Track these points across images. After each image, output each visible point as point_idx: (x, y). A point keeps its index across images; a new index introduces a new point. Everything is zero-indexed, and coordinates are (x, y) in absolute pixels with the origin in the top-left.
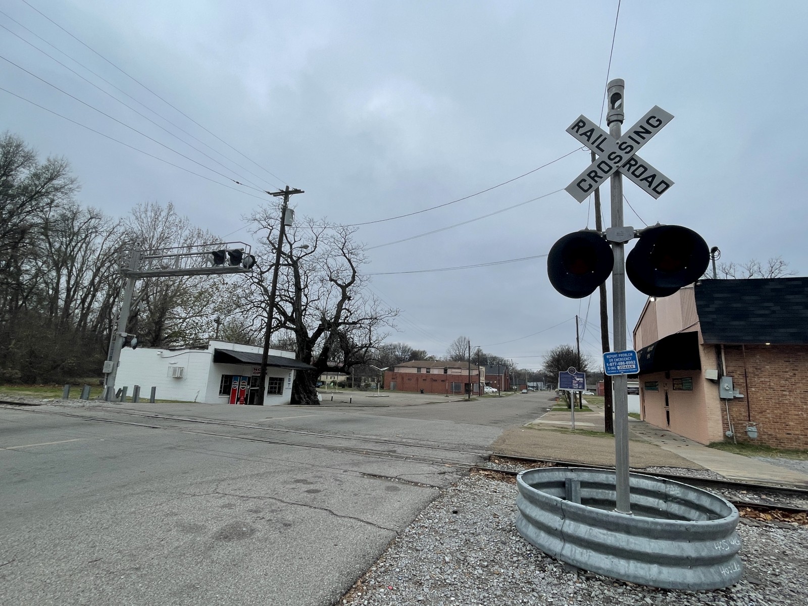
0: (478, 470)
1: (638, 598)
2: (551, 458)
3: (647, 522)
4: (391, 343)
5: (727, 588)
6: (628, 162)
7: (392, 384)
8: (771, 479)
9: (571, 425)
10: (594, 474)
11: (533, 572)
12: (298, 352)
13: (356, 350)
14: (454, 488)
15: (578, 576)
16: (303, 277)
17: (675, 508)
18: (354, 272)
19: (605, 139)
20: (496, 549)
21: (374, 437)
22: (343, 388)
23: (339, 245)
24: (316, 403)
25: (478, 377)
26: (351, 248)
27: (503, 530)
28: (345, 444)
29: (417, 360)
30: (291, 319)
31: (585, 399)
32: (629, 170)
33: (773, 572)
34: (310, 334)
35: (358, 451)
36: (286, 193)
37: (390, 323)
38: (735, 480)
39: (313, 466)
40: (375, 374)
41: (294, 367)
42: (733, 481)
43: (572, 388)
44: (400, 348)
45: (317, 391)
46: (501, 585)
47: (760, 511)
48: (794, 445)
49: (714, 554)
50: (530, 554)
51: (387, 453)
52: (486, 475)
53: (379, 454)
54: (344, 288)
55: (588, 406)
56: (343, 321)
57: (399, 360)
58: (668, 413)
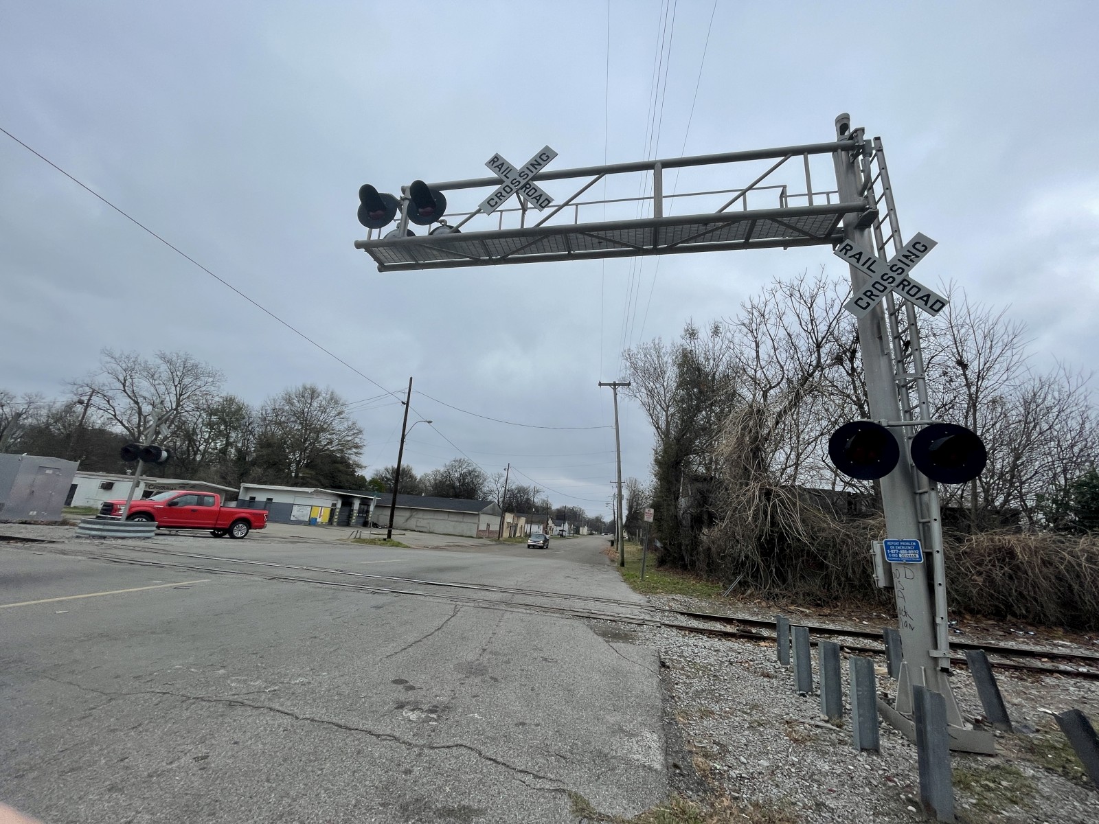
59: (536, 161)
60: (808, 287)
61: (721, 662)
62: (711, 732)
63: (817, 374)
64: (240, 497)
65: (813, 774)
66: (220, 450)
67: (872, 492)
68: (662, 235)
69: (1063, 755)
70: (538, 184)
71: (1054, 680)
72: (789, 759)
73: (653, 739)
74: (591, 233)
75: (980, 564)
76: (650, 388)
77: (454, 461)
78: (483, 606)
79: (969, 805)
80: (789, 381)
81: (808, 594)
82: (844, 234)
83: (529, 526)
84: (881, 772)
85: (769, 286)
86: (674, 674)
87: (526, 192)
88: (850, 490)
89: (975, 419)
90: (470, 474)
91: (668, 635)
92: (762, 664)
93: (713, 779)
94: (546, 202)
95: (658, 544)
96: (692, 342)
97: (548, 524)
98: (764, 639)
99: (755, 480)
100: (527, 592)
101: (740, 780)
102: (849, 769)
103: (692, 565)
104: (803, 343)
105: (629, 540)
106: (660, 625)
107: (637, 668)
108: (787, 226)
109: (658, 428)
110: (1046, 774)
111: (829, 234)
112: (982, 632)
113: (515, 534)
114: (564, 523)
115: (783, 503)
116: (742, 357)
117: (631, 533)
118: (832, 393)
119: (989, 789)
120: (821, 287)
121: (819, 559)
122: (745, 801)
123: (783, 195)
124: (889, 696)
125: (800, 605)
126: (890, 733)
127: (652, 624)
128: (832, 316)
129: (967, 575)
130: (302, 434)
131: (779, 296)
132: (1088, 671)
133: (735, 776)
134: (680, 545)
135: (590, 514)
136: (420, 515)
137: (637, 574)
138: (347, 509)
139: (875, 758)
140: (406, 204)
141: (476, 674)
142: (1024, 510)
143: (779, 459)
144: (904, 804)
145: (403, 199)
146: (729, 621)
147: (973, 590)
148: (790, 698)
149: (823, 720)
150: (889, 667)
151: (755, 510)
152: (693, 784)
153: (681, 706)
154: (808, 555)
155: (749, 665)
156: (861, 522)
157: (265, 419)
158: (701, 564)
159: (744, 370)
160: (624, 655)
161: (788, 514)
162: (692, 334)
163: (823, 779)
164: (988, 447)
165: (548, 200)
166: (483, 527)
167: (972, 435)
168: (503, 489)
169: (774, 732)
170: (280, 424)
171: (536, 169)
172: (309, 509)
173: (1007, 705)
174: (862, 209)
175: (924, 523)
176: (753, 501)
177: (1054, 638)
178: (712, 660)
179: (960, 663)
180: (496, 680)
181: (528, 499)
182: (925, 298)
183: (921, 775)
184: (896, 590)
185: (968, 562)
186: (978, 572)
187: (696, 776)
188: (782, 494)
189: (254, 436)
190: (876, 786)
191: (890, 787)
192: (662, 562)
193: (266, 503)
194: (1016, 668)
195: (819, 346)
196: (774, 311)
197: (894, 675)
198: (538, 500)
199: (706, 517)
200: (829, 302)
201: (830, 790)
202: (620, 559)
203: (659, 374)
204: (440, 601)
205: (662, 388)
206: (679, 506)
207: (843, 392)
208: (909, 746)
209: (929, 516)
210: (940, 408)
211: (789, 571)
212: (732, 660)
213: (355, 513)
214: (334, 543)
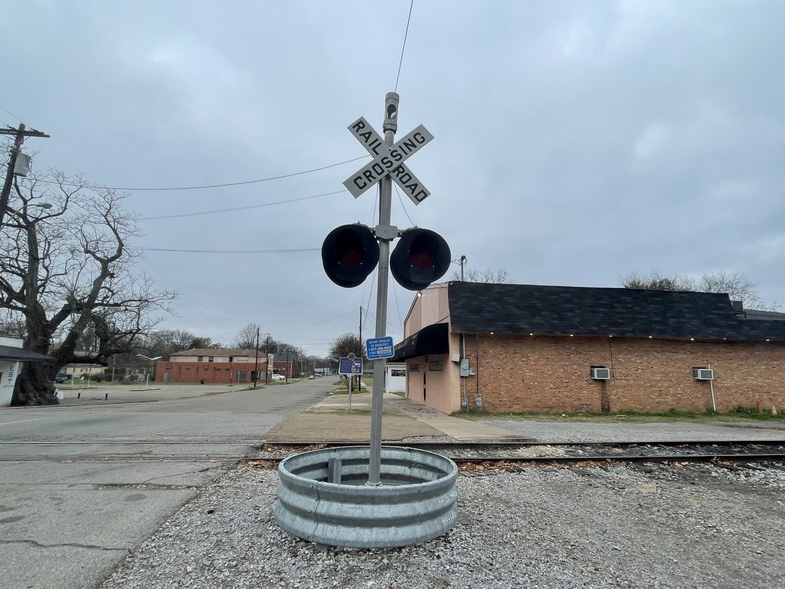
0: (247, 462)
1: (377, 561)
2: (324, 440)
3: (388, 490)
4: (167, 330)
5: (446, 534)
6: (397, 169)
7: (166, 375)
8: (486, 438)
9: (347, 407)
10: (355, 451)
11: (285, 559)
12: (29, 339)
13: (117, 336)
14: (215, 485)
15: (328, 553)
16: (42, 244)
17: (416, 472)
18: (121, 245)
19: (380, 144)
20: (250, 544)
21: (126, 438)
22: (98, 382)
23: (101, 211)
24: (55, 402)
25: (266, 365)
26: (118, 216)
27: (262, 521)
28: (78, 451)
29: (199, 347)
30: (20, 297)
31: (364, 381)
32: (397, 176)
33: (479, 512)
34: (50, 316)
35: (98, 458)
36: (20, 134)
37: (165, 306)
38: (463, 441)
39: (21, 485)
40: (142, 365)
41: (18, 358)
42: (462, 442)
43: (350, 372)
44: (179, 335)
45: (55, 388)
46: (247, 583)
47: (476, 464)
48: (503, 410)
49: (437, 508)
50: (285, 541)
51: (140, 455)
52: (255, 465)
53: (127, 458)
54: (105, 262)
55: (366, 388)
56: (101, 302)
57: (177, 348)
58: (425, 390)
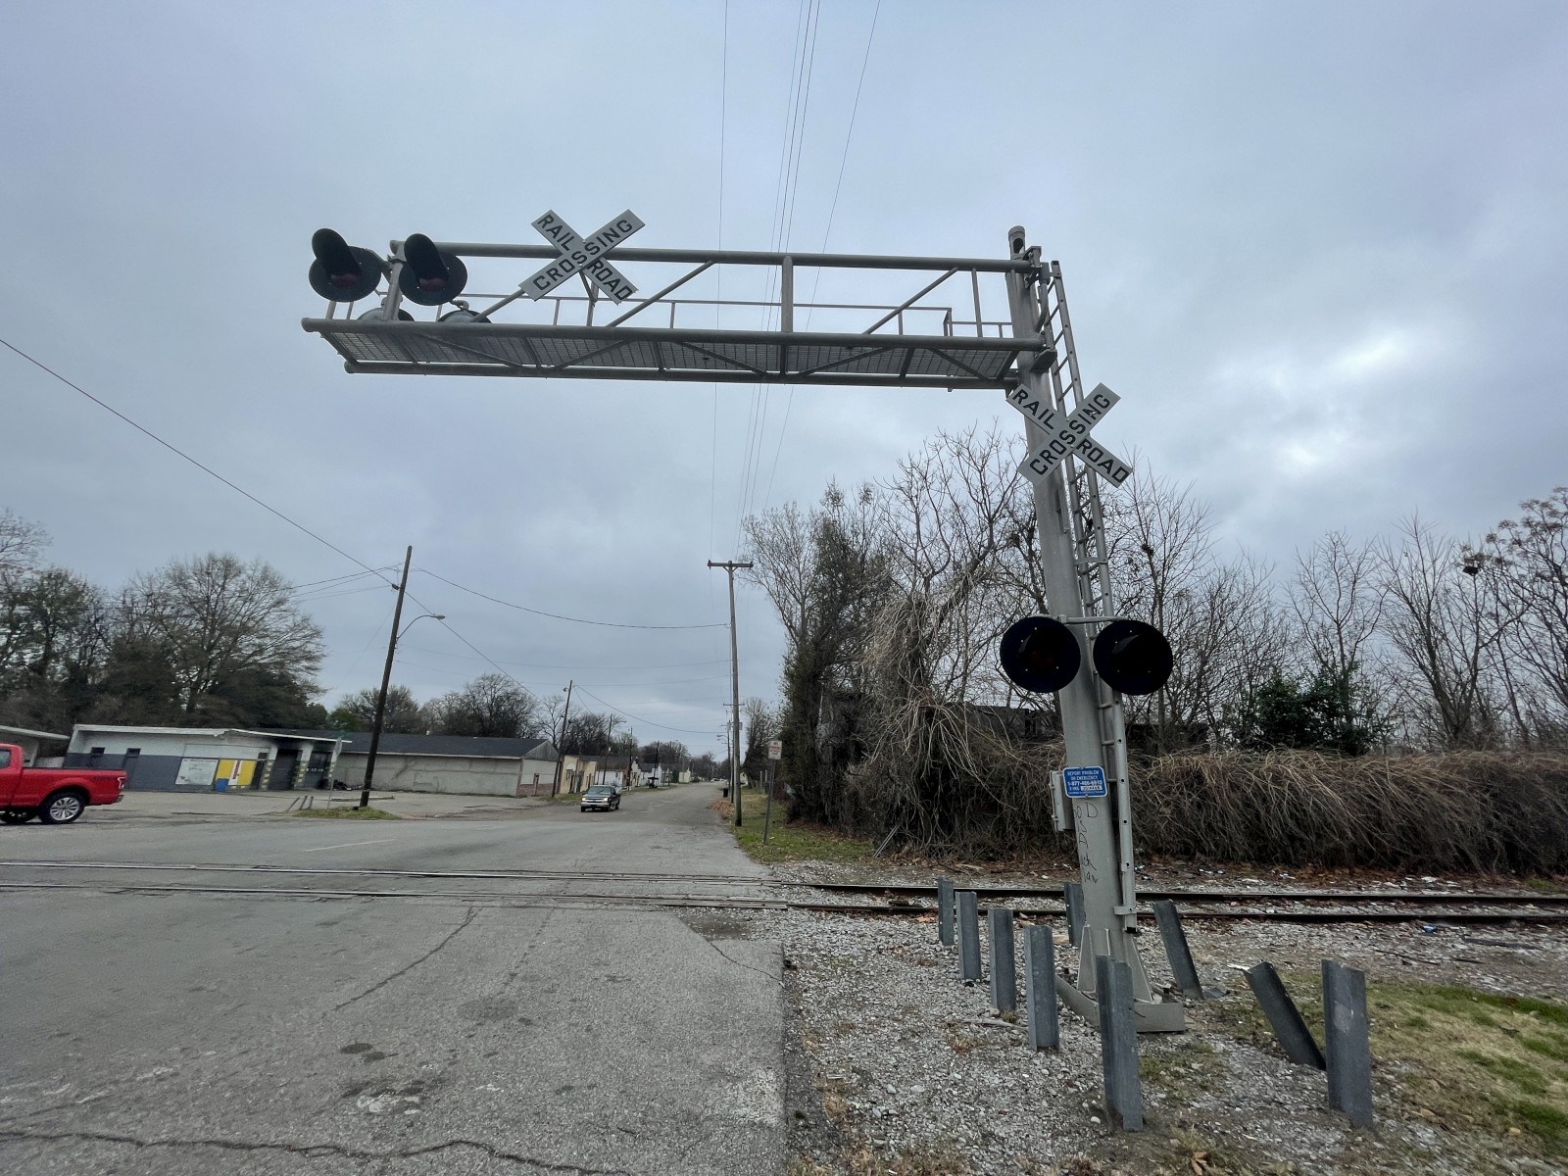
59: (611, 229)
60: (979, 445)
61: (867, 951)
62: (850, 1056)
63: (989, 558)
64: (71, 749)
65: (980, 1093)
66: (32, 667)
67: (1053, 708)
68: (792, 358)
69: (1253, 1019)
70: (614, 264)
71: (1243, 927)
72: (949, 1077)
73: (768, 1080)
74: (694, 344)
75: (1167, 792)
76: (780, 571)
77: (483, 678)
78: (517, 904)
79: (1158, 1102)
80: (957, 566)
81: (979, 846)
82: (1017, 378)
83: (602, 774)
84: (1060, 1076)
85: (932, 440)
86: (802, 977)
87: (596, 273)
88: (1027, 706)
89: (1161, 616)
90: (508, 698)
91: (796, 920)
92: (920, 947)
93: (851, 1124)
94: (626, 292)
95: (789, 791)
96: (836, 510)
97: (631, 770)
98: (923, 912)
99: (914, 696)
100: (592, 876)
101: (886, 1120)
102: (1024, 1078)
103: (833, 817)
104: (973, 517)
105: (750, 786)
106: (785, 907)
107: (750, 975)
108: (952, 360)
109: (790, 627)
110: (1237, 1045)
111: (1001, 377)
112: (1171, 876)
113: (579, 788)
114: (656, 767)
115: (949, 728)
116: (899, 532)
117: (752, 777)
118: (1007, 583)
119: (1178, 1076)
120: (994, 445)
121: (992, 798)
122: (892, 1148)
123: (947, 320)
124: (1071, 971)
125: (969, 861)
126: (1071, 1020)
127: (777, 906)
128: (1006, 484)
129: (1154, 807)
130: (203, 637)
131: (944, 453)
132: (1275, 912)
133: (879, 1115)
134: (818, 790)
135: (695, 751)
136: (421, 765)
137: (758, 835)
138: (288, 760)
139: (1053, 1057)
140: (398, 269)
141: (496, 1017)
142: (1212, 725)
143: (944, 666)
144: (1088, 1114)
145: (393, 261)
146: (878, 891)
147: (1160, 824)
148: (953, 991)
149: (994, 1016)
150: (1071, 933)
151: (914, 737)
152: (822, 1138)
153: (810, 1022)
154: (978, 793)
155: (903, 951)
156: (1039, 748)
157: (130, 611)
158: (846, 815)
159: (902, 550)
160: (732, 958)
161: (955, 740)
162: (835, 499)
163: (992, 1098)
164: (1175, 650)
165: (629, 289)
166: (527, 779)
167: (1159, 634)
168: (562, 719)
169: (932, 1041)
170: (160, 619)
171: (612, 241)
172: (214, 764)
173: (1197, 965)
174: (1038, 348)
175: (1107, 745)
176: (911, 724)
177: (1243, 876)
178: (855, 949)
179: (1146, 918)
180: (527, 1022)
181: (601, 734)
182: (1108, 465)
183: (1107, 1073)
184: (1077, 833)
185: (1156, 792)
186: (1166, 802)
187: (826, 1125)
188: (946, 713)
189: (105, 641)
190: (1055, 1096)
191: (1071, 1095)
192: (794, 816)
193: (126, 757)
194: (1206, 917)
195: (991, 521)
196: (938, 473)
197: (1077, 943)
198: (616, 735)
199: (852, 749)
200: (1003, 465)
201: (1000, 1113)
202: (735, 814)
203: (792, 552)
204: (444, 902)
205: (797, 571)
206: (818, 736)
207: (1019, 582)
208: (1092, 1034)
209: (1113, 737)
210: (1125, 603)
211: (956, 816)
212: (881, 947)
213: (304, 768)
214: (261, 821)
